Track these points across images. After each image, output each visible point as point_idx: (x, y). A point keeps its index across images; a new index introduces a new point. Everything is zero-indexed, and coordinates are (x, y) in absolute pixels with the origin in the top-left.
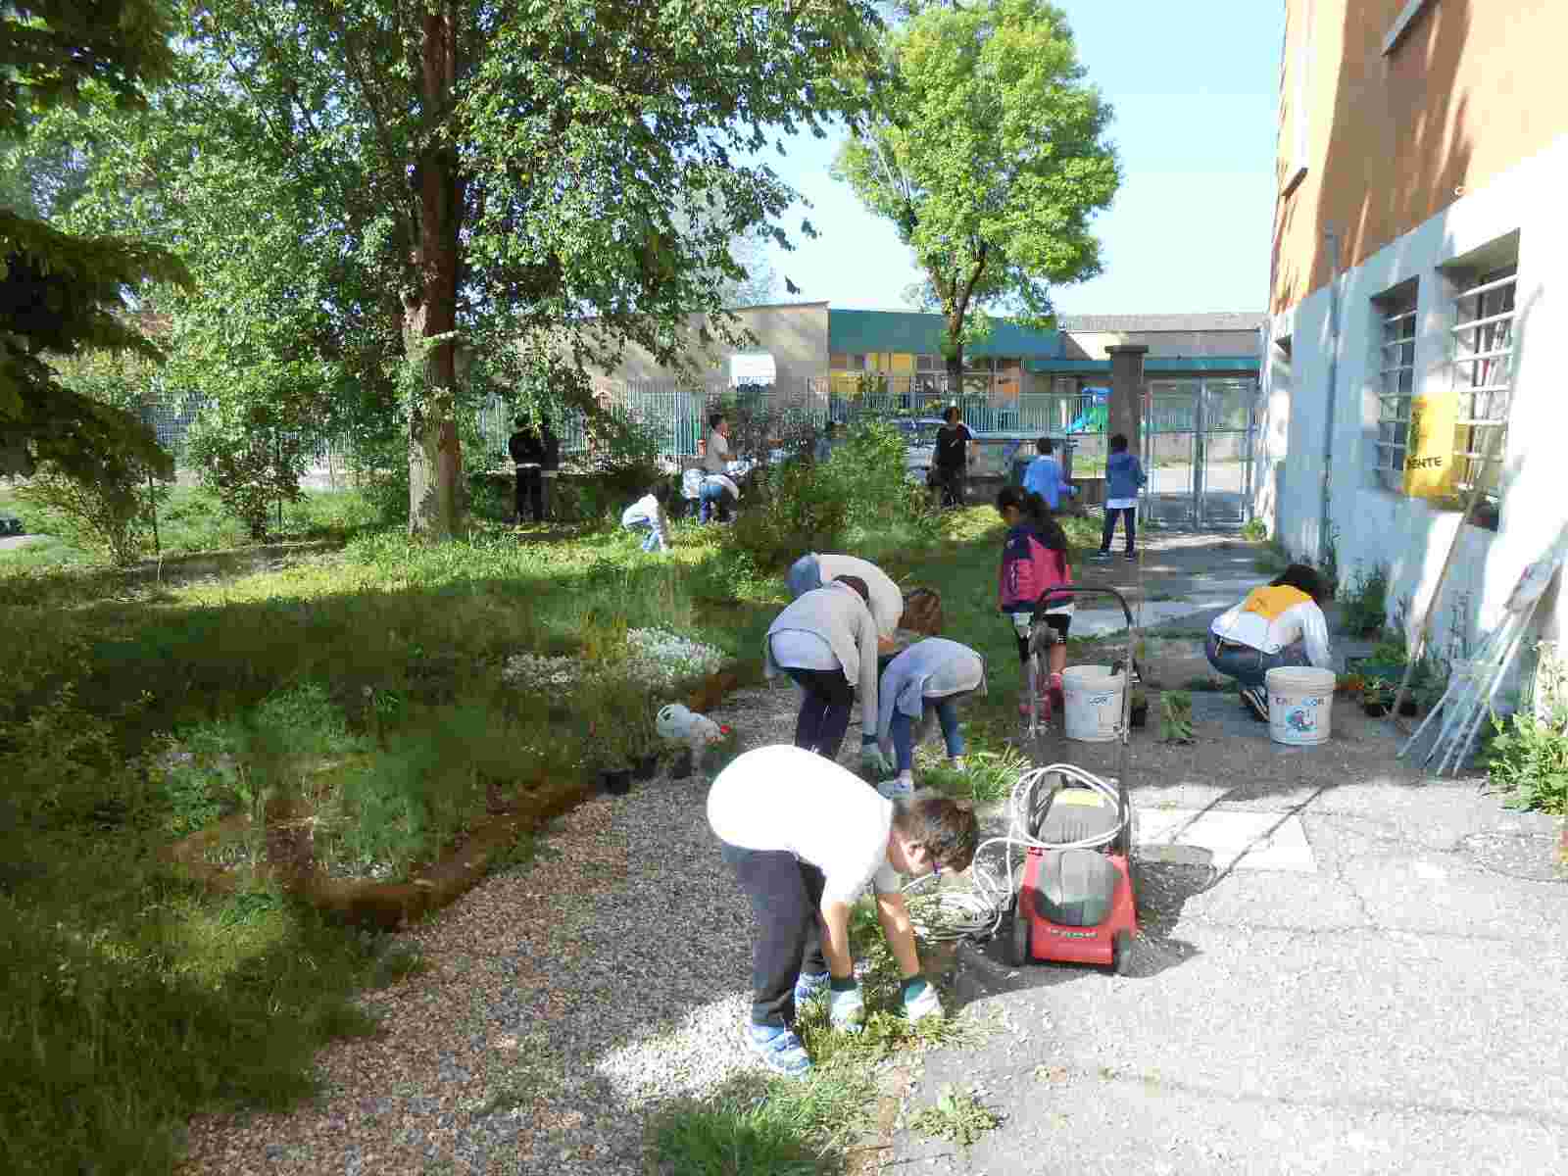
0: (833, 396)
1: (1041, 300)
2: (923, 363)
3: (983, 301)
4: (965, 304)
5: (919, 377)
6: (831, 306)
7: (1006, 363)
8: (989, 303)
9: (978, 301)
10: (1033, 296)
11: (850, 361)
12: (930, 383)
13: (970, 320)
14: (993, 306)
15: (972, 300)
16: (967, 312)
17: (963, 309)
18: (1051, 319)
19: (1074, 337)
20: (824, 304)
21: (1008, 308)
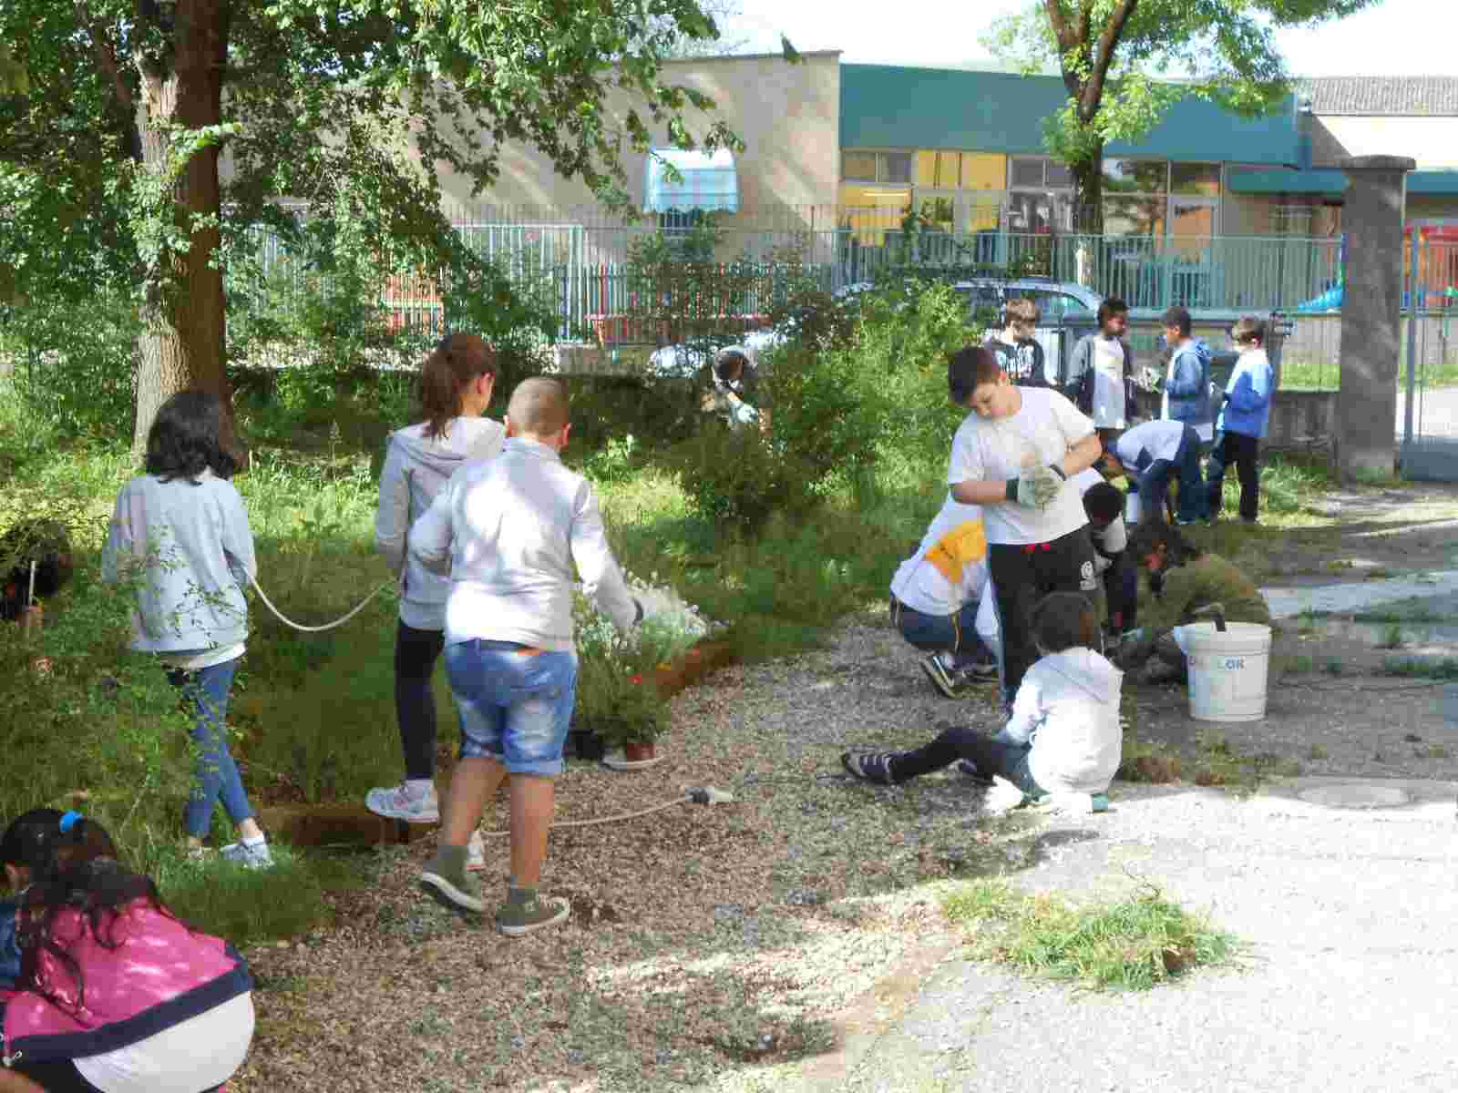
0: (844, 233)
1: (1258, 51)
2: (1024, 172)
3: (1144, 54)
4: (1108, 59)
5: (1017, 200)
6: (845, 59)
7: (1187, 174)
8: (1157, 56)
9: (1135, 53)
10: (1240, 45)
11: (880, 165)
12: (1042, 212)
13: (1116, 88)
14: (1162, 67)
15: (1123, 51)
16: (1112, 74)
17: (1103, 69)
18: (1277, 89)
19: (1327, 122)
20: (836, 54)
21: (1193, 69)
